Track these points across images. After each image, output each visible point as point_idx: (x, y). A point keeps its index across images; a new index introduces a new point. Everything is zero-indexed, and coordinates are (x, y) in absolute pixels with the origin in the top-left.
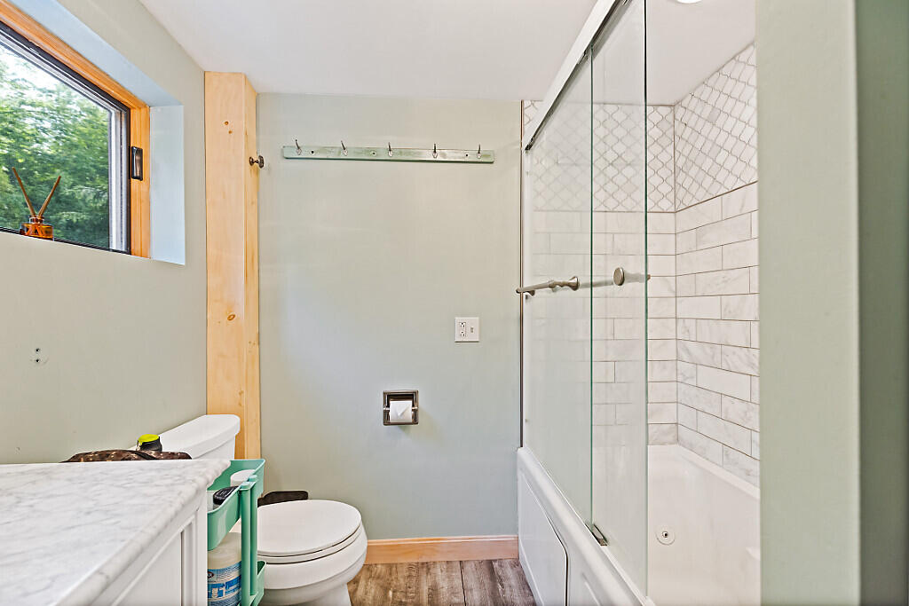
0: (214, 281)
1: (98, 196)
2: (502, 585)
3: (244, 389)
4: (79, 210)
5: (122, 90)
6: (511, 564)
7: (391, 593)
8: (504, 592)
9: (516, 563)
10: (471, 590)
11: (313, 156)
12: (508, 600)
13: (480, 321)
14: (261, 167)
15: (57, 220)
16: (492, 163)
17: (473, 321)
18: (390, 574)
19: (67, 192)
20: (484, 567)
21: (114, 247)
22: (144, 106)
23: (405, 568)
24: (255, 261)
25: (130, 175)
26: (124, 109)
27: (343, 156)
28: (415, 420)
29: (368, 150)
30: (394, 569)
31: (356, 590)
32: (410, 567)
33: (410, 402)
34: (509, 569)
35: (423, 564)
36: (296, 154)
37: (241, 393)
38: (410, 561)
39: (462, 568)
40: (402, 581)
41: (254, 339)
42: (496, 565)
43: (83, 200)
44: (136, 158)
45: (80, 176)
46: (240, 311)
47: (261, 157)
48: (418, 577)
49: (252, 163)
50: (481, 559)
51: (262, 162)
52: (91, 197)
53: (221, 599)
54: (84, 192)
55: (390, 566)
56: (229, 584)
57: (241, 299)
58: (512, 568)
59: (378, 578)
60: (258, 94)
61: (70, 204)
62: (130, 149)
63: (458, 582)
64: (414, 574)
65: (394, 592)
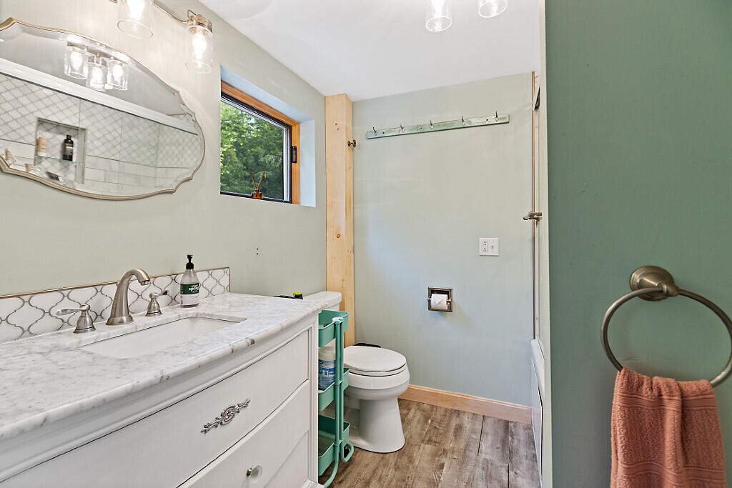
0: (329, 216)
1: (277, 161)
2: (512, 437)
3: (344, 278)
4: (268, 170)
5: (288, 118)
6: (524, 427)
7: (430, 421)
8: (512, 442)
9: (529, 428)
10: (487, 434)
11: (384, 135)
12: (514, 446)
13: (499, 240)
14: (354, 146)
15: (257, 177)
16: (508, 123)
17: (493, 241)
18: (432, 411)
19: (262, 159)
20: (502, 424)
21: (285, 200)
22: (298, 123)
23: (443, 410)
24: (352, 202)
25: (291, 161)
26: (289, 127)
27: (402, 133)
28: (450, 310)
29: (417, 127)
30: (435, 409)
31: (408, 414)
32: (446, 410)
33: (446, 296)
34: (522, 431)
35: (456, 410)
36: (375, 135)
37: (343, 280)
38: (446, 407)
39: (484, 420)
40: (438, 417)
41: (351, 249)
42: (511, 425)
43: (270, 162)
44: (294, 152)
45: (269, 149)
46: (343, 233)
47: (354, 141)
48: (450, 417)
49: (349, 145)
50: (500, 418)
51: (355, 143)
52: (273, 162)
53: (326, 376)
54: (271, 158)
55: (432, 406)
56: (330, 370)
57: (343, 226)
58: (524, 430)
59: (423, 411)
60: (353, 103)
61: (263, 167)
62: (291, 147)
63: (478, 427)
64: (447, 415)
65: (432, 421)
